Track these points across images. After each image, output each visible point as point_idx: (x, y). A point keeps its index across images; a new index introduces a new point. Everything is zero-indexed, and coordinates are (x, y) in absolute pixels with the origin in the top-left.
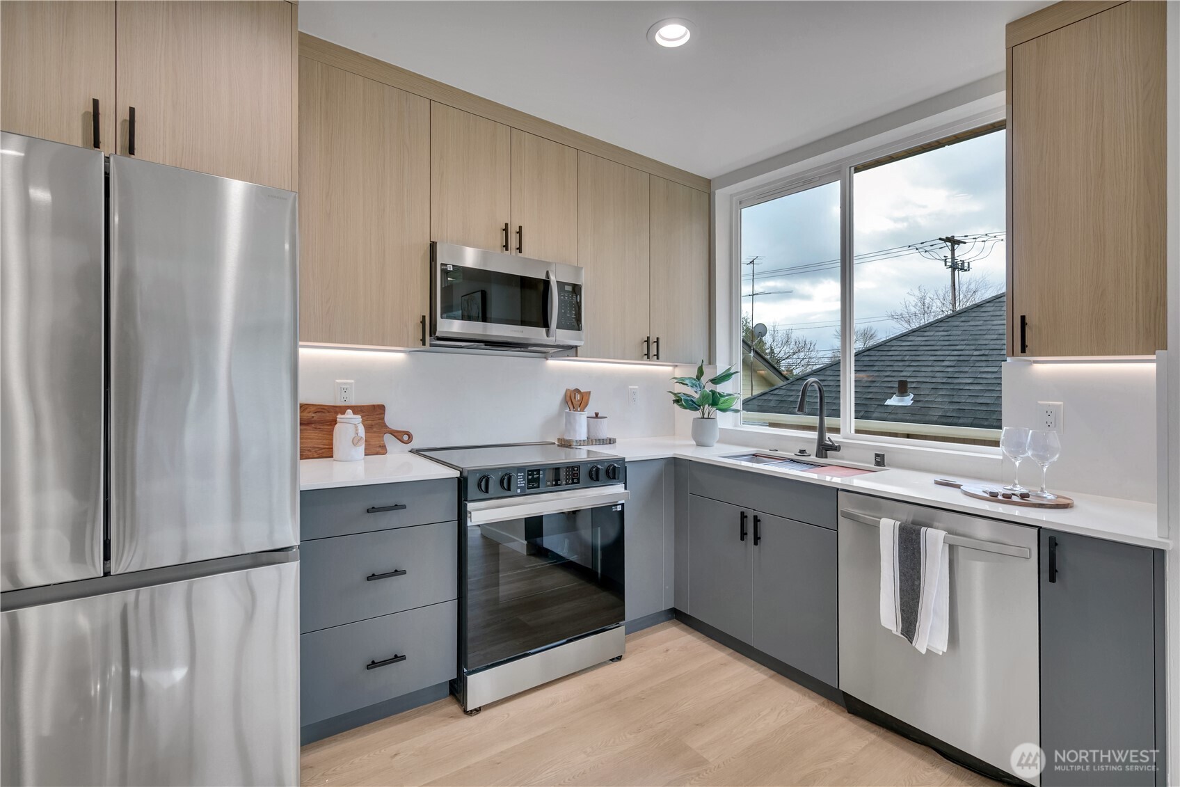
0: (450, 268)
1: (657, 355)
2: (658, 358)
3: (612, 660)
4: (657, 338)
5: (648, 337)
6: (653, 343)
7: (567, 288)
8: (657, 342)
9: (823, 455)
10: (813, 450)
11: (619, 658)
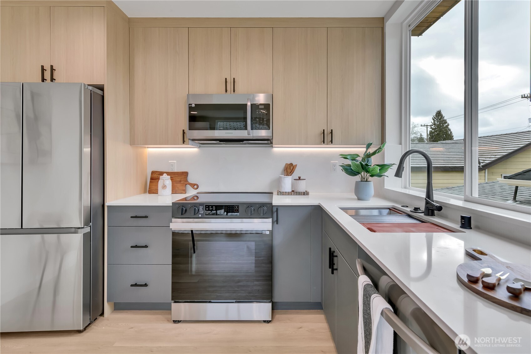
0: (193, 106)
1: (332, 141)
2: (332, 143)
3: (265, 321)
4: (332, 130)
5: (324, 130)
6: (330, 134)
7: (260, 107)
8: (332, 133)
9: (430, 213)
10: (423, 208)
11: (268, 322)
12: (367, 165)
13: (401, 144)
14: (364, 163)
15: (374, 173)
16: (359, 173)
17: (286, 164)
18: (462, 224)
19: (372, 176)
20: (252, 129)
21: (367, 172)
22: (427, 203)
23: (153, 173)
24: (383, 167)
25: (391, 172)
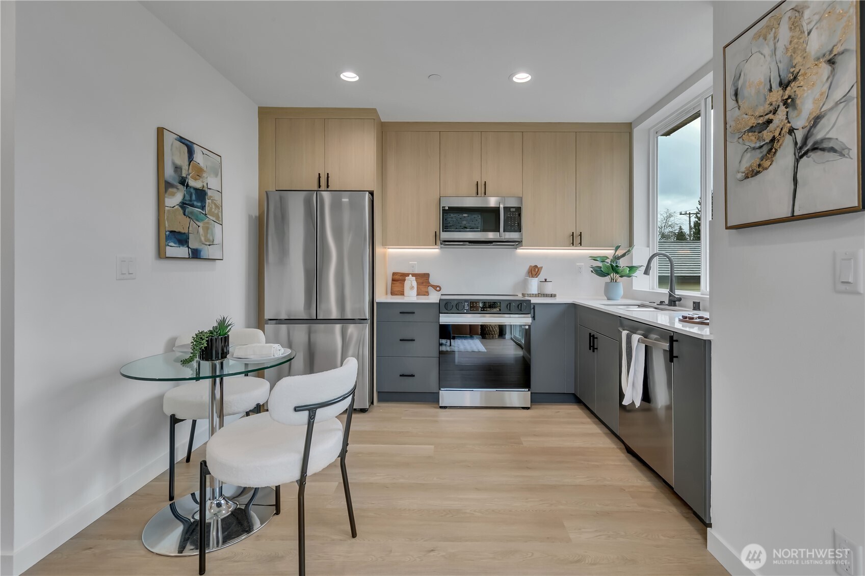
0: (447, 208)
1: (581, 243)
2: (581, 245)
3: (524, 408)
4: (581, 233)
5: (573, 233)
6: (578, 236)
7: (512, 210)
8: (581, 235)
9: (673, 305)
10: (667, 302)
11: (528, 408)
12: (617, 266)
13: (648, 246)
14: (614, 265)
15: (623, 274)
16: (608, 274)
17: (530, 266)
18: (694, 307)
19: (621, 277)
20: (504, 231)
21: (617, 273)
22: (670, 295)
23: (394, 274)
24: (632, 268)
25: (639, 273)
